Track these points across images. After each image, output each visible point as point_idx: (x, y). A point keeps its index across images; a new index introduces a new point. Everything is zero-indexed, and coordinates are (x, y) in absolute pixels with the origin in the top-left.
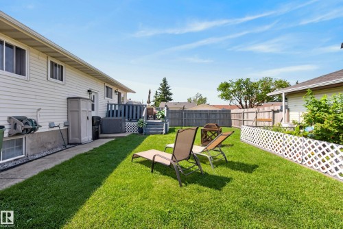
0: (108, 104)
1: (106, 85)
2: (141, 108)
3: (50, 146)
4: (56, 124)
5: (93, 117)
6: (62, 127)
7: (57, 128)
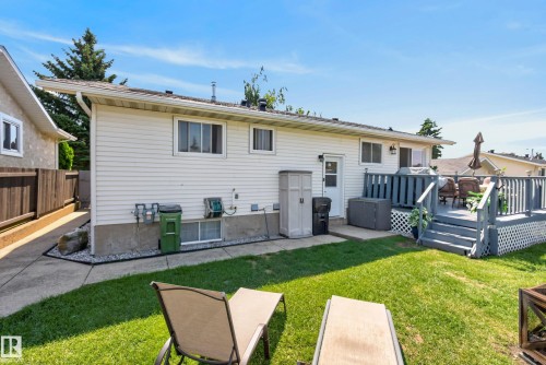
0: (366, 175)
1: (363, 140)
2: (423, 181)
3: (252, 234)
4: (260, 207)
5: (314, 200)
6: (270, 211)
7: (262, 212)
